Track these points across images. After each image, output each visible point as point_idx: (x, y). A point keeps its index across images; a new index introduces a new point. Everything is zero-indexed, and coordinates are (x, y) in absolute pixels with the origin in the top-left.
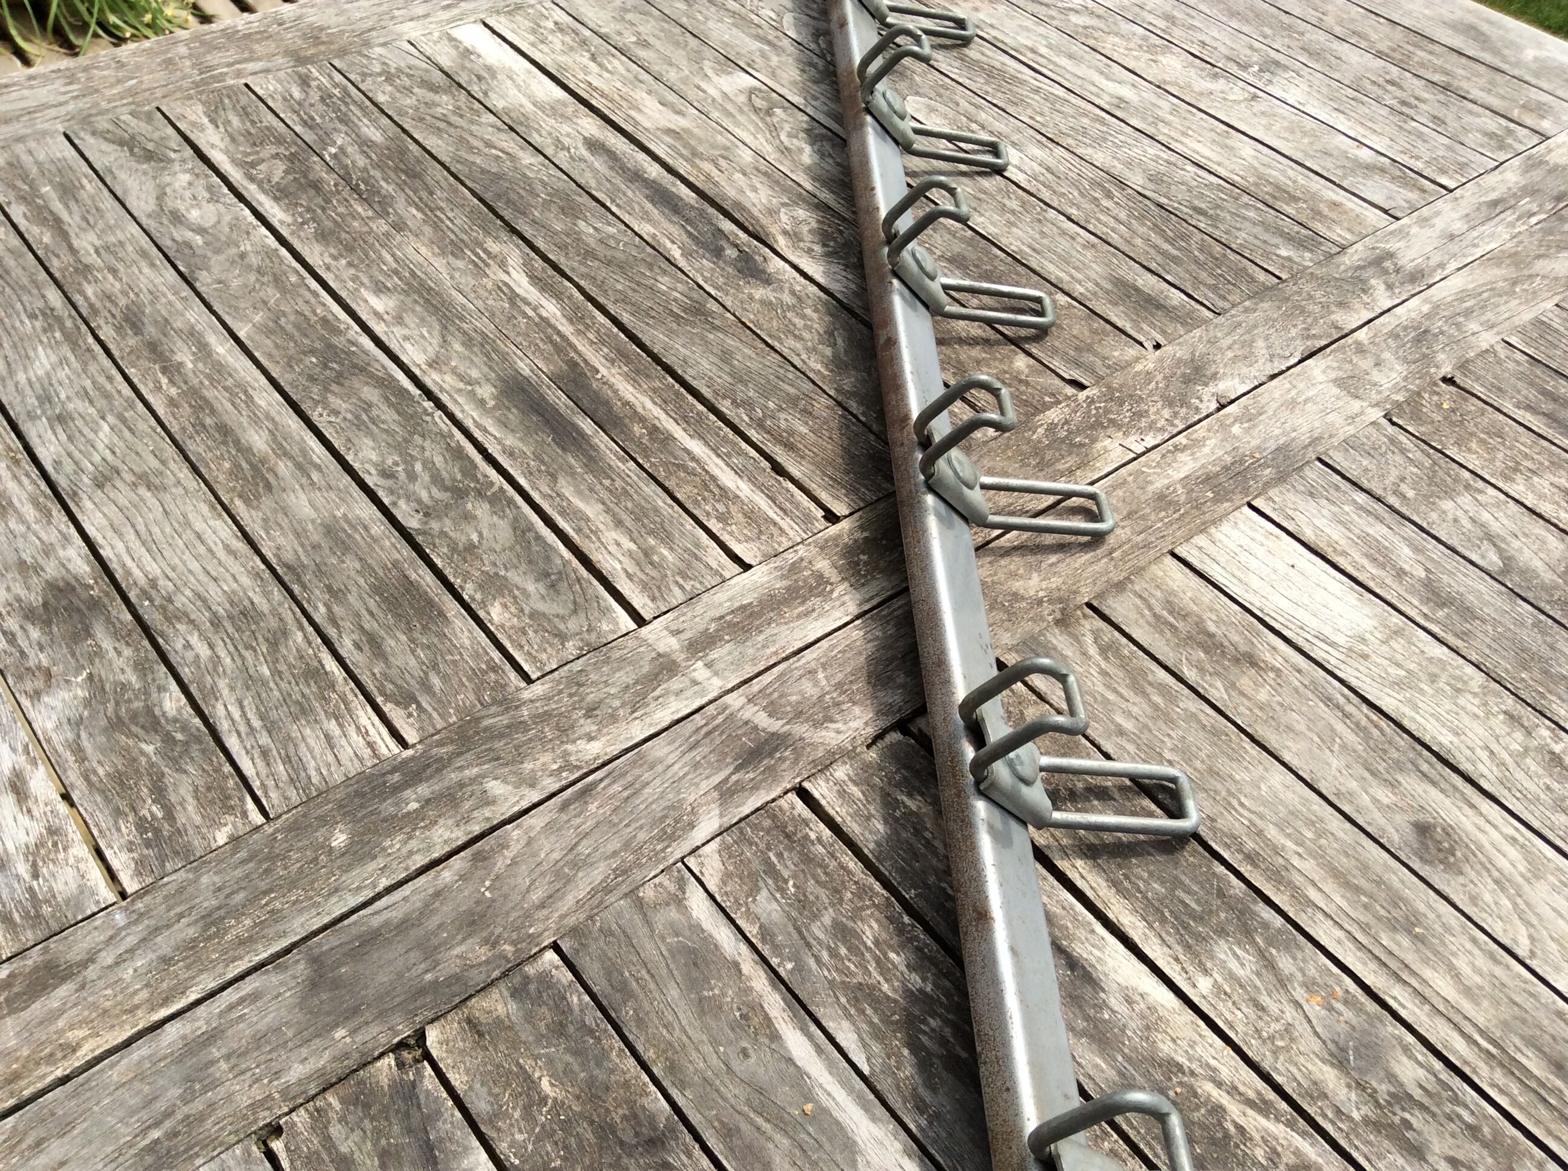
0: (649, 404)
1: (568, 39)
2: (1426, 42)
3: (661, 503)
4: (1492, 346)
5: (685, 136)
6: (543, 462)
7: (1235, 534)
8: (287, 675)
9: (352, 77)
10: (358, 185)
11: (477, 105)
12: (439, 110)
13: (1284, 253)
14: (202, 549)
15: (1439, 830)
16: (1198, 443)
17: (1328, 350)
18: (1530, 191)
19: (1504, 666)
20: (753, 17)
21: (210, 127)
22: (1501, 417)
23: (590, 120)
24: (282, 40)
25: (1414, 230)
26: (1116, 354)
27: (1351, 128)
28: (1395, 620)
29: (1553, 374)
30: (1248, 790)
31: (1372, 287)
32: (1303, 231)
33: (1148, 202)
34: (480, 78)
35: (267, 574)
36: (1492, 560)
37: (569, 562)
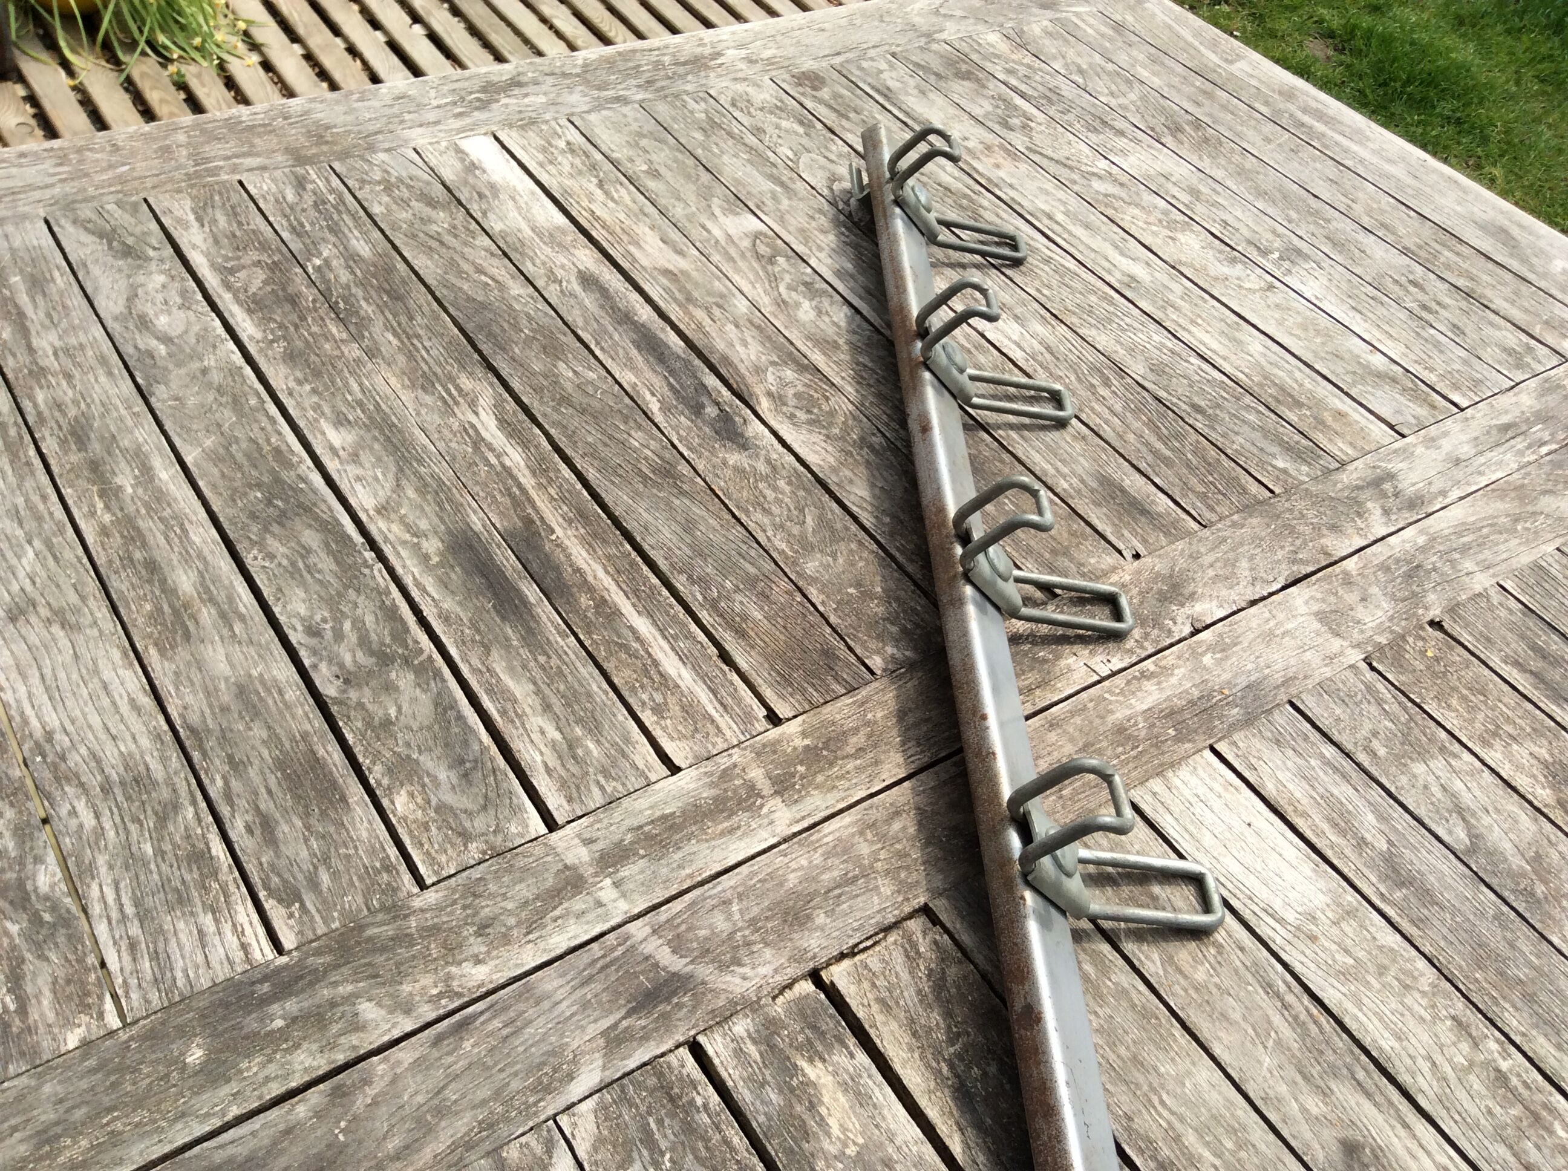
0: (601, 573)
1: (577, 162)
2: (1454, 241)
3: (595, 688)
4: (1486, 590)
5: (682, 279)
6: (478, 631)
7: (1193, 781)
8: (170, 856)
9: (350, 183)
10: (337, 303)
11: (473, 226)
12: (434, 227)
13: (1280, 464)
14: (106, 702)
15: (1367, 1151)
16: (1165, 671)
17: (1314, 578)
18: (1543, 417)
19: (1457, 962)
20: (770, 154)
21: (196, 224)
22: (1487, 672)
23: (588, 252)
24: (285, 135)
25: (1420, 450)
26: (1092, 561)
27: (1366, 330)
28: (1350, 898)
29: (1546, 627)
30: (1171, 1085)
31: (1368, 510)
32: (1305, 442)
33: (1145, 394)
34: (481, 196)
35: (169, 737)
36: (1459, 836)
37: (487, 749)
